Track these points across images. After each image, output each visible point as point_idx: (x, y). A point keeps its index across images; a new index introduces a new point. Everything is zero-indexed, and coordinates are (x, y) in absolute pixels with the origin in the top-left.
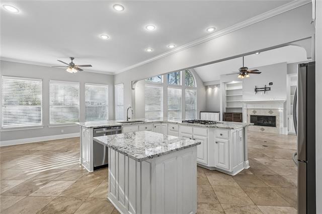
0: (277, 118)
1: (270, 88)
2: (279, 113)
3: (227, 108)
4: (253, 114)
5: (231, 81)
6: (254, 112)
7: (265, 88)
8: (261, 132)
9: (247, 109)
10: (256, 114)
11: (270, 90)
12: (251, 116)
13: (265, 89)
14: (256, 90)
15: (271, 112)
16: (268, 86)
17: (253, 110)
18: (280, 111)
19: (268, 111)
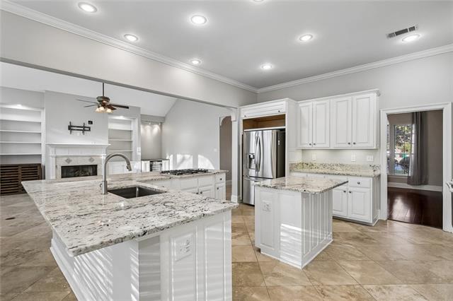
0: (98, 167)
1: (90, 128)
2: (101, 160)
4: (66, 164)
6: (68, 161)
7: (84, 127)
9: (56, 157)
10: (72, 164)
11: (90, 130)
12: (62, 167)
13: (84, 129)
14: (70, 128)
15: (91, 160)
16: (87, 125)
17: (66, 158)
18: (102, 158)
19: (88, 158)
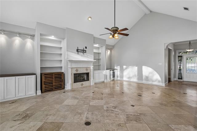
0: (90, 74)
1: (86, 51)
2: (91, 70)
3: (41, 68)
5: (50, 35)
6: (77, 70)
8: (81, 87)
9: (72, 68)
10: (78, 72)
11: (86, 52)
12: (74, 74)
13: (84, 51)
16: (85, 49)
17: (75, 69)
18: (91, 68)
19: (86, 69)
